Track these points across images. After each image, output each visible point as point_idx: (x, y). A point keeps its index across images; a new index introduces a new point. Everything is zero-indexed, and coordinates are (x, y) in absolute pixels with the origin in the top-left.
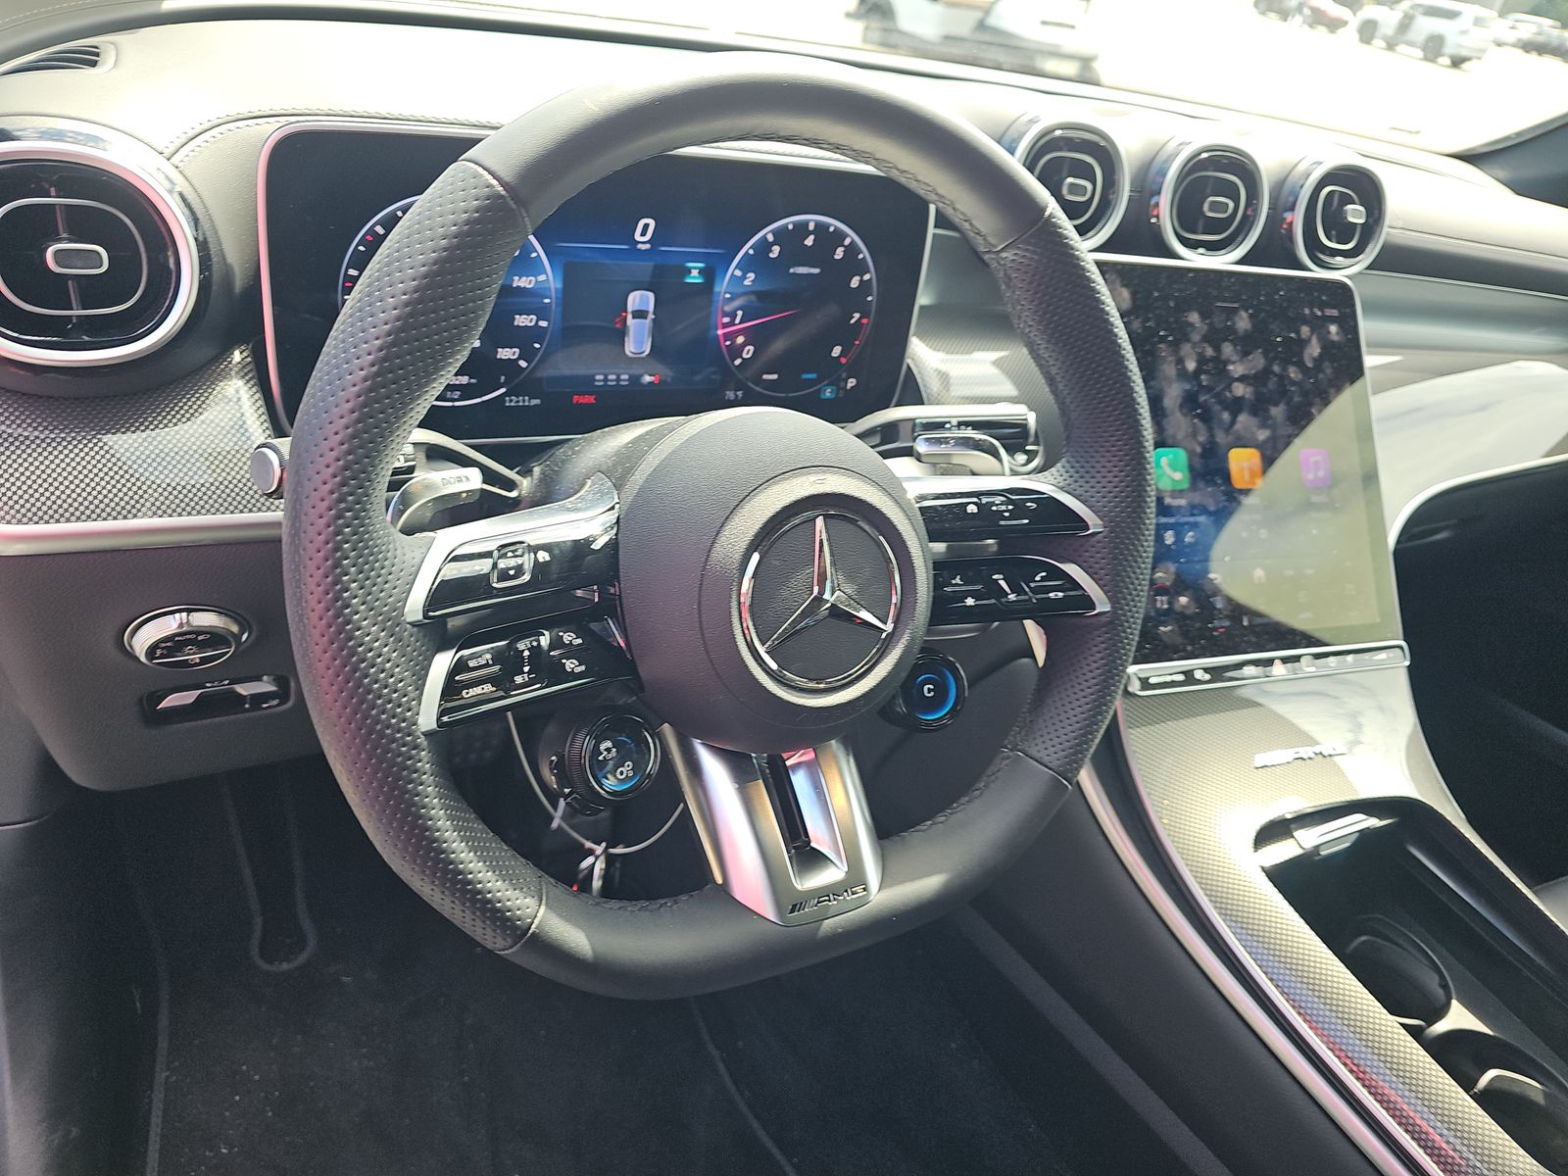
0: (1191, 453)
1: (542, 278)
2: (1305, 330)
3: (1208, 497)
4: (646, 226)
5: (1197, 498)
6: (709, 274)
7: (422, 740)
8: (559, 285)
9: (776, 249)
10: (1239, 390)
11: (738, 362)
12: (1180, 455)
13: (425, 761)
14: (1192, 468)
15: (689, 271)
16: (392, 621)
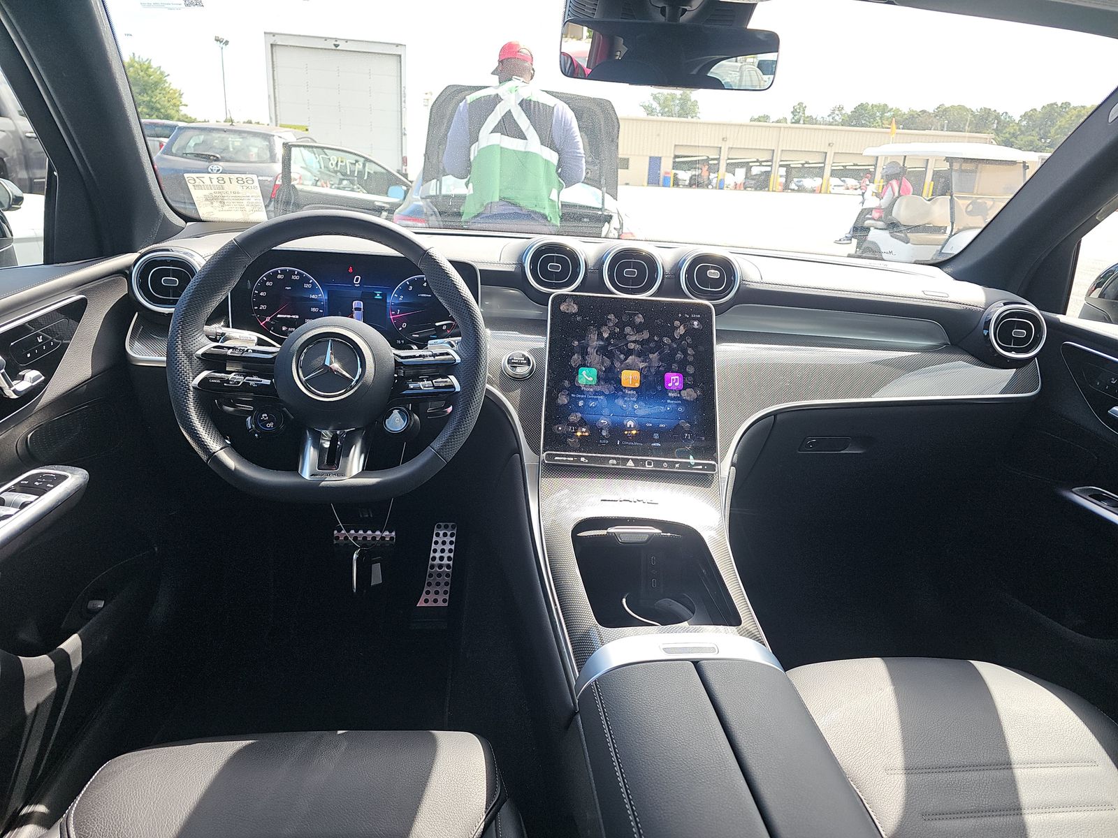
0: (599, 371)
1: (320, 295)
2: (677, 323)
3: (606, 389)
4: (358, 278)
5: (599, 388)
6: (384, 296)
7: (191, 388)
8: (327, 298)
9: (411, 287)
10: (632, 346)
11: (400, 329)
12: (594, 371)
13: (191, 395)
14: (598, 377)
15: (376, 294)
16: (189, 356)
